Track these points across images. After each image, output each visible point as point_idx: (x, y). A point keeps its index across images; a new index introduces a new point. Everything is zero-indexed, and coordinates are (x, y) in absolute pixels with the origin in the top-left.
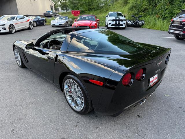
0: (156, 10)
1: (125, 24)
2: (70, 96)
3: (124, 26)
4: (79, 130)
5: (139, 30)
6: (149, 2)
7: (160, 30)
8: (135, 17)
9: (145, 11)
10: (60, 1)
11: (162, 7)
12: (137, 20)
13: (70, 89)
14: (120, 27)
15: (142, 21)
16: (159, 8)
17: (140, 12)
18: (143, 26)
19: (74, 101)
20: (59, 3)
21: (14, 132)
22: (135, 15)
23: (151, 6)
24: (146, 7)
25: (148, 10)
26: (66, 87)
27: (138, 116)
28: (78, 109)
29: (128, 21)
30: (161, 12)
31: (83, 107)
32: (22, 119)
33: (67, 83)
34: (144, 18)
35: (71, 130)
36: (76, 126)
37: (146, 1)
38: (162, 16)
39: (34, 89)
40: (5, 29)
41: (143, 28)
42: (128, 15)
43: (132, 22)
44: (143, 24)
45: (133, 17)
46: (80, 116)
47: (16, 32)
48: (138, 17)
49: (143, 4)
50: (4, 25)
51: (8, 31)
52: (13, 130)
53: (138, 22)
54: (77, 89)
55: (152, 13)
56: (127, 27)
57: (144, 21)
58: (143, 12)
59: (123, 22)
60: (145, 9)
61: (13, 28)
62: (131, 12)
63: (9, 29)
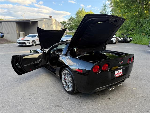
0: (142, 29)
1: (115, 40)
2: (65, 82)
3: (114, 42)
4: (68, 102)
5: (127, 45)
6: (136, 24)
7: (146, 45)
8: (124, 35)
9: (133, 30)
10: (68, 25)
11: (146, 28)
12: (126, 37)
13: (65, 77)
14: (111, 42)
15: (130, 38)
16: (144, 28)
17: (129, 31)
18: (131, 42)
19: (67, 85)
20: (68, 26)
21: (31, 99)
22: (125, 33)
23: (137, 27)
24: (133, 28)
25: (135, 29)
26: (63, 76)
27: (109, 98)
28: (69, 90)
29: (118, 38)
30: (146, 31)
31: (72, 88)
32: (35, 94)
33: (63, 74)
34: (132, 36)
35: (64, 102)
36: (67, 100)
37: (134, 23)
38: (147, 34)
39: (44, 79)
40: (29, 43)
41: (132, 43)
42: (119, 33)
43: (122, 39)
44: (131, 41)
45: (122, 35)
46: (70, 95)
47: (36, 45)
48: (127, 35)
49: (131, 25)
50: (29, 40)
51: (31, 44)
52: (30, 99)
53: (127, 39)
54: (69, 77)
55: (139, 32)
56: (118, 42)
57: (132, 38)
58: (131, 31)
59: (114, 38)
60: (133, 29)
61: (34, 43)
62: (121, 31)
63: (32, 43)
